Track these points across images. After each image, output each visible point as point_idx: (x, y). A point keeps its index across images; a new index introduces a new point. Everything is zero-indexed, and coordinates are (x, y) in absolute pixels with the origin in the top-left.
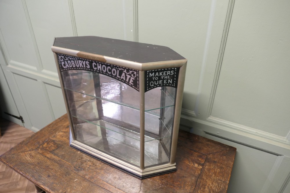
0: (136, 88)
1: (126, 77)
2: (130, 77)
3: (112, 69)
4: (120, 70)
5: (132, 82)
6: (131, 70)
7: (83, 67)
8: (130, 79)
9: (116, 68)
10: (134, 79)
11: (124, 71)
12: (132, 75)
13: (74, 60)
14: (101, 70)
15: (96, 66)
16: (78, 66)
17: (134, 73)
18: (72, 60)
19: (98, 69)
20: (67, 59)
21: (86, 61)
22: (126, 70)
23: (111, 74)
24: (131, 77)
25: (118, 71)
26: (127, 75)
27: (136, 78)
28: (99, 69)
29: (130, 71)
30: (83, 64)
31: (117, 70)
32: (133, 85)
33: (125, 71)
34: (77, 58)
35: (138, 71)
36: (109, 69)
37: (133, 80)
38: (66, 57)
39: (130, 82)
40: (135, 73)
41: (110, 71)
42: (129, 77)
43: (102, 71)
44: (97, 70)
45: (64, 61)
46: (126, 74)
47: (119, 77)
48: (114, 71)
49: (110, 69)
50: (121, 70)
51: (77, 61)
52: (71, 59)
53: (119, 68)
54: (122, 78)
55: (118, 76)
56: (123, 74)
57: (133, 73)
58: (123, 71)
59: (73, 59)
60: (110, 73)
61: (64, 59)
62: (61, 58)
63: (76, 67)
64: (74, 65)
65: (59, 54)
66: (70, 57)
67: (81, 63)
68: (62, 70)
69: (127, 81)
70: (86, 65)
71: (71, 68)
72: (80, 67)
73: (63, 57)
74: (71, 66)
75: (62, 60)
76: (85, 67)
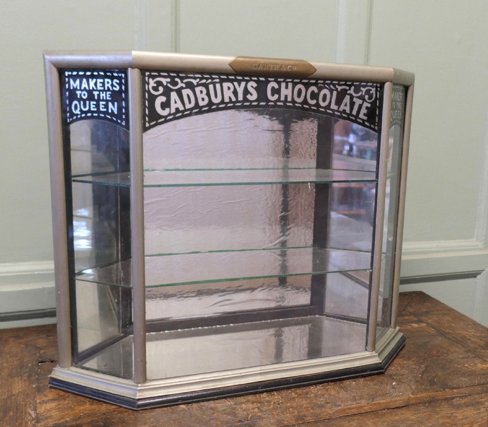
0: (372, 126)
1: (352, 104)
2: (360, 102)
3: (320, 90)
4: (339, 90)
5: (365, 115)
6: (364, 87)
7: (234, 99)
8: (360, 106)
9: (332, 86)
10: (369, 105)
11: (348, 92)
12: (367, 97)
13: (206, 86)
14: (289, 99)
15: (275, 91)
16: (216, 101)
17: (371, 92)
18: (198, 85)
19: (282, 99)
20: (180, 85)
21: (247, 81)
22: (353, 88)
23: (317, 105)
24: (363, 103)
25: (335, 93)
26: (355, 100)
27: (373, 104)
28: (286, 97)
29: (362, 89)
30: (235, 93)
31: (331, 91)
32: (367, 121)
33: (352, 91)
34: (220, 78)
35: (378, 85)
36: (313, 92)
37: (367, 108)
38: (177, 79)
39: (361, 116)
40: (373, 91)
41: (314, 96)
42: (358, 102)
43: (293, 101)
44: (279, 100)
45: (167, 93)
46: (352, 97)
47: (336, 108)
48: (325, 96)
49: (316, 91)
50: (341, 90)
51: (218, 86)
52: (195, 82)
53: (337, 86)
54: (342, 108)
55: (334, 106)
56: (347, 99)
57: (368, 92)
58: (347, 90)
59: (204, 81)
60: (314, 102)
61: (169, 85)
62: (155, 85)
63: (211, 103)
64: (203, 99)
65: (152, 74)
66: (195, 78)
67: (229, 88)
68: (152, 124)
69: (354, 112)
70: (246, 92)
71: (191, 109)
72: (222, 102)
73: (164, 81)
74: (193, 104)
75: (161, 89)
76: (240, 98)
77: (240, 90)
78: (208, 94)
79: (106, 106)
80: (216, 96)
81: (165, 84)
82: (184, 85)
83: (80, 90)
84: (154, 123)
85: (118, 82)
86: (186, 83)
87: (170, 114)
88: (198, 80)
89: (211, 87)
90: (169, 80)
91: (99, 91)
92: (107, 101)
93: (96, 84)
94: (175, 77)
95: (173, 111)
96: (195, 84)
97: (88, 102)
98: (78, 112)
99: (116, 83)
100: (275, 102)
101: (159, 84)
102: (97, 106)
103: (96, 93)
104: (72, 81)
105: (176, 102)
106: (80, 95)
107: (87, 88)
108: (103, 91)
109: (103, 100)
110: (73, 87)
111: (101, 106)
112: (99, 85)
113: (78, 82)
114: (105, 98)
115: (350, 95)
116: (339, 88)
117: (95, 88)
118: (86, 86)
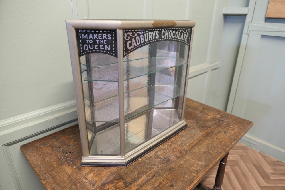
0: (188, 44)
1: (184, 36)
2: (186, 35)
3: (176, 32)
5: (186, 40)
6: (187, 29)
7: (152, 39)
9: (179, 30)
12: (187, 33)
13: (143, 34)
14: (168, 37)
15: (164, 34)
16: (146, 40)
19: (166, 37)
21: (156, 31)
22: (184, 30)
23: (175, 38)
27: (189, 35)
30: (152, 36)
31: (179, 32)
32: (187, 42)
34: (148, 31)
35: (191, 28)
37: (187, 37)
41: (174, 34)
45: (131, 39)
46: (184, 34)
51: (147, 34)
52: (140, 33)
54: (181, 38)
55: (179, 38)
57: (188, 31)
59: (143, 32)
61: (132, 36)
62: (127, 36)
63: (145, 42)
64: (143, 40)
65: (126, 31)
66: (140, 31)
67: (151, 34)
68: (126, 54)
69: (184, 40)
70: (156, 35)
71: (139, 45)
72: (149, 41)
73: (130, 34)
74: (139, 43)
75: (129, 38)
76: (154, 38)
77: (154, 35)
78: (144, 38)
79: (104, 47)
80: (147, 39)
81: (130, 35)
82: (136, 35)
83: (88, 39)
84: (127, 53)
85: (110, 35)
86: (137, 34)
87: (132, 49)
88: (141, 32)
89: (145, 34)
90: (131, 33)
91: (100, 40)
92: (104, 45)
93: (97, 36)
94: (133, 32)
95: (133, 47)
96: (140, 34)
97: (93, 45)
98: (87, 50)
99: (109, 36)
100: (164, 38)
101: (128, 35)
102: (99, 47)
103: (98, 41)
104: (83, 35)
105: (134, 43)
106: (89, 41)
107: (92, 38)
108: (102, 40)
109: (102, 44)
110: (84, 37)
111: (101, 47)
112: (99, 37)
113: (87, 35)
114: (103, 43)
115: (183, 33)
116: (181, 30)
117: (97, 38)
118: (92, 37)
